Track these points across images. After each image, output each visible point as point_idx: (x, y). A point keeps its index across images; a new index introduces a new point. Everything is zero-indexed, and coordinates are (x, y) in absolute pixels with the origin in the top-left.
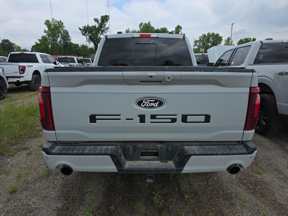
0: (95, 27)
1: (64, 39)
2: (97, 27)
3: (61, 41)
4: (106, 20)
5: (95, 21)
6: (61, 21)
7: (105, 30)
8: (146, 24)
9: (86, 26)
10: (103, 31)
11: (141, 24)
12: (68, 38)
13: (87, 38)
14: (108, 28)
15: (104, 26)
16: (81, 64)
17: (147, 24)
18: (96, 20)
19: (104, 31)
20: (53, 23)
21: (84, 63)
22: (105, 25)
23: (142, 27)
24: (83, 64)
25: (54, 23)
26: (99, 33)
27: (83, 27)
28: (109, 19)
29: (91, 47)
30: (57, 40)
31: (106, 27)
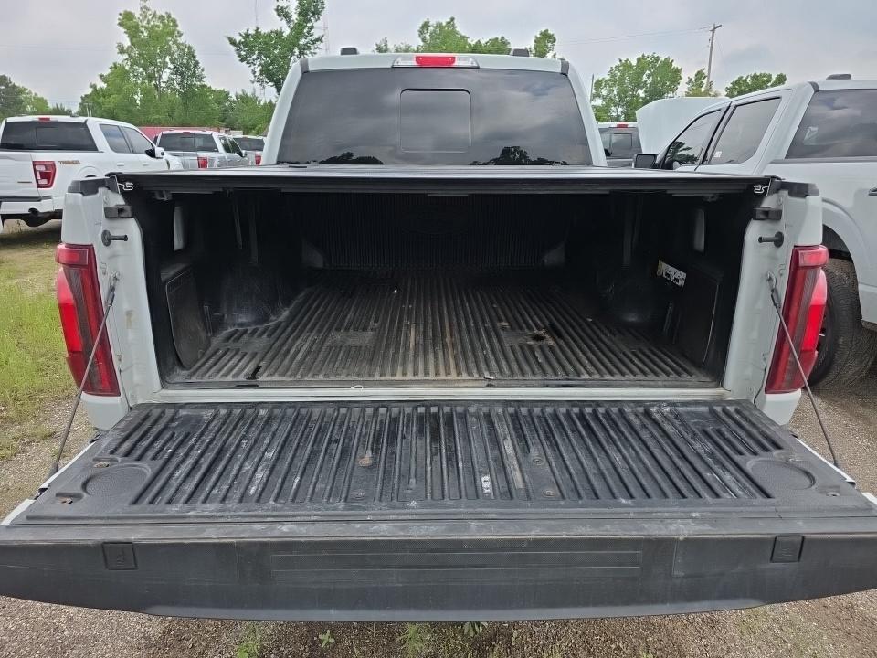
0: (279, 34)
1: (182, 74)
2: (285, 35)
3: (173, 80)
4: (314, 14)
5: (279, 15)
6: (169, 16)
7: (312, 47)
8: (439, 25)
9: (252, 32)
10: (304, 49)
11: (426, 25)
12: (194, 72)
13: (254, 72)
14: (320, 39)
15: (308, 32)
16: (236, 155)
17: (444, 24)
18: (283, 13)
19: (309, 48)
20: (145, 23)
21: (243, 151)
22: (312, 28)
23: (428, 36)
24: (240, 154)
25: (148, 23)
26: (293, 54)
27: (241, 35)
28: (323, 8)
29: (268, 101)
30: (160, 76)
31: (316, 36)
